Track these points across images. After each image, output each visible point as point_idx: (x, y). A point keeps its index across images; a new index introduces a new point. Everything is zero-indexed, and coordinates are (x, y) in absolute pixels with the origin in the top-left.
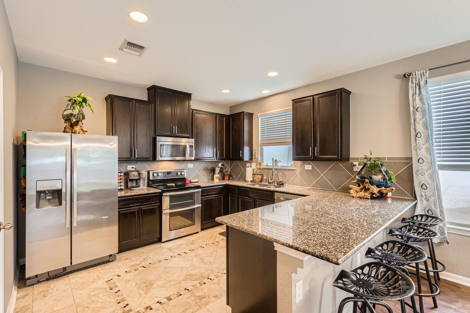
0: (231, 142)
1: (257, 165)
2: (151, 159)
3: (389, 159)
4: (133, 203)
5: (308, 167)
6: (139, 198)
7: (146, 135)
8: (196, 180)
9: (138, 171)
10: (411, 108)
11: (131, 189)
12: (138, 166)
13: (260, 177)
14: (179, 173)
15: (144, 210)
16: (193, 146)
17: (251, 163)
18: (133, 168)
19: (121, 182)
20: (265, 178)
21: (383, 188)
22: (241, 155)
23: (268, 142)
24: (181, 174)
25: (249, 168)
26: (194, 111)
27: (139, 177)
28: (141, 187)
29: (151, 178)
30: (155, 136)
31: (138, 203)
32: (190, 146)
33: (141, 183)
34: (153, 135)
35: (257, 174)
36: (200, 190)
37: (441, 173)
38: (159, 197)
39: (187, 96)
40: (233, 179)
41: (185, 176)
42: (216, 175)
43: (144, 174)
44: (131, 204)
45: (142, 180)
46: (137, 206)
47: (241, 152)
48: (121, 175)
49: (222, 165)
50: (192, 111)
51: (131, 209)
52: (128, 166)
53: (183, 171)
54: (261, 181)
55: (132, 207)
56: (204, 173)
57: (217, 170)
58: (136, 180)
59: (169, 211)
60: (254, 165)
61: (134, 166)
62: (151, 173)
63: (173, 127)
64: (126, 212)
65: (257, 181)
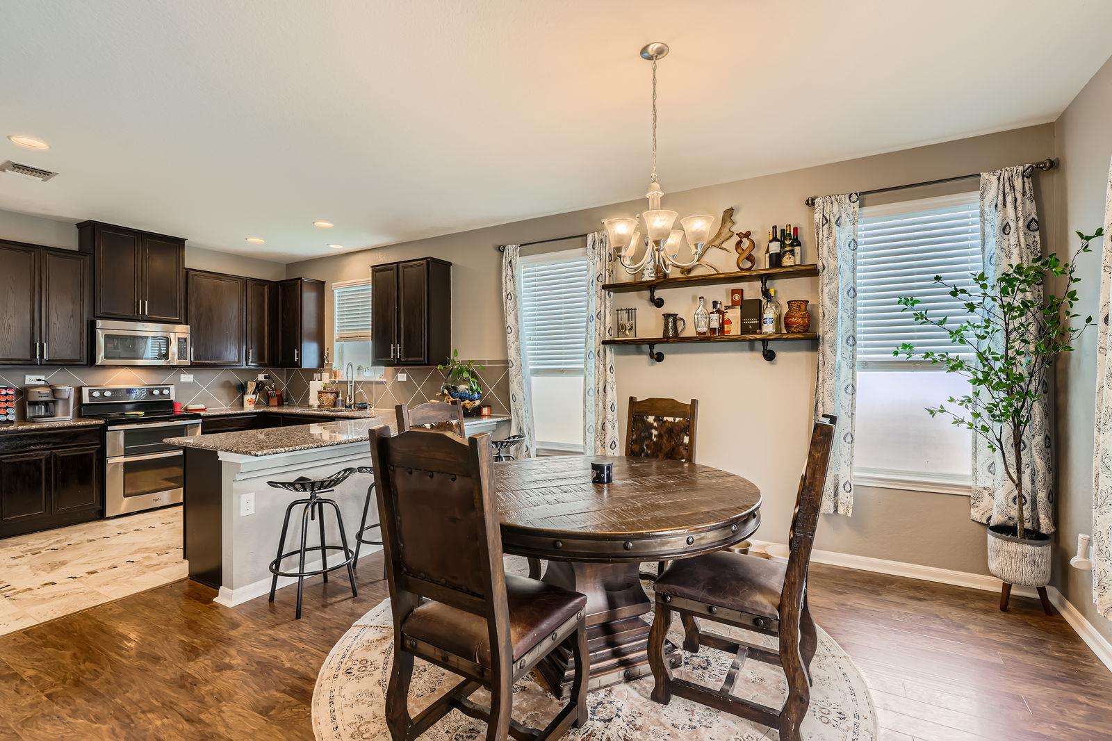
0: (280, 333)
1: (330, 377)
2: (85, 362)
3: (490, 362)
4: (35, 444)
5: (402, 377)
6: (50, 434)
7: (72, 316)
8: (202, 406)
9: (50, 386)
10: (504, 294)
11: (33, 420)
12: (53, 376)
13: (331, 397)
14: (156, 392)
15: (63, 457)
16: (185, 339)
17: (321, 372)
18: (39, 380)
19: (7, 407)
20: (340, 398)
21: (467, 401)
22: (296, 358)
23: (351, 335)
24: (161, 393)
25: (317, 381)
26: (191, 273)
27: (54, 397)
28: (60, 417)
29: (86, 400)
30: (94, 319)
31: (48, 443)
32: (179, 339)
33: (60, 408)
34: (87, 316)
35: (325, 392)
36: (200, 421)
37: (534, 379)
38: (100, 434)
39: (175, 245)
40: (290, 405)
41: (173, 398)
42: (249, 397)
43: (68, 391)
44: (31, 445)
45: (60, 403)
46: (44, 450)
47: (296, 352)
48: (7, 394)
49: (266, 377)
50: (187, 273)
51: (30, 456)
52: (28, 377)
53: (166, 388)
54: (335, 405)
55: (32, 451)
56: (223, 392)
57: (251, 386)
58: (46, 404)
59: (122, 460)
60: (326, 375)
61: (43, 378)
62: (85, 391)
63: (138, 302)
64: (16, 460)
65: (326, 404)
